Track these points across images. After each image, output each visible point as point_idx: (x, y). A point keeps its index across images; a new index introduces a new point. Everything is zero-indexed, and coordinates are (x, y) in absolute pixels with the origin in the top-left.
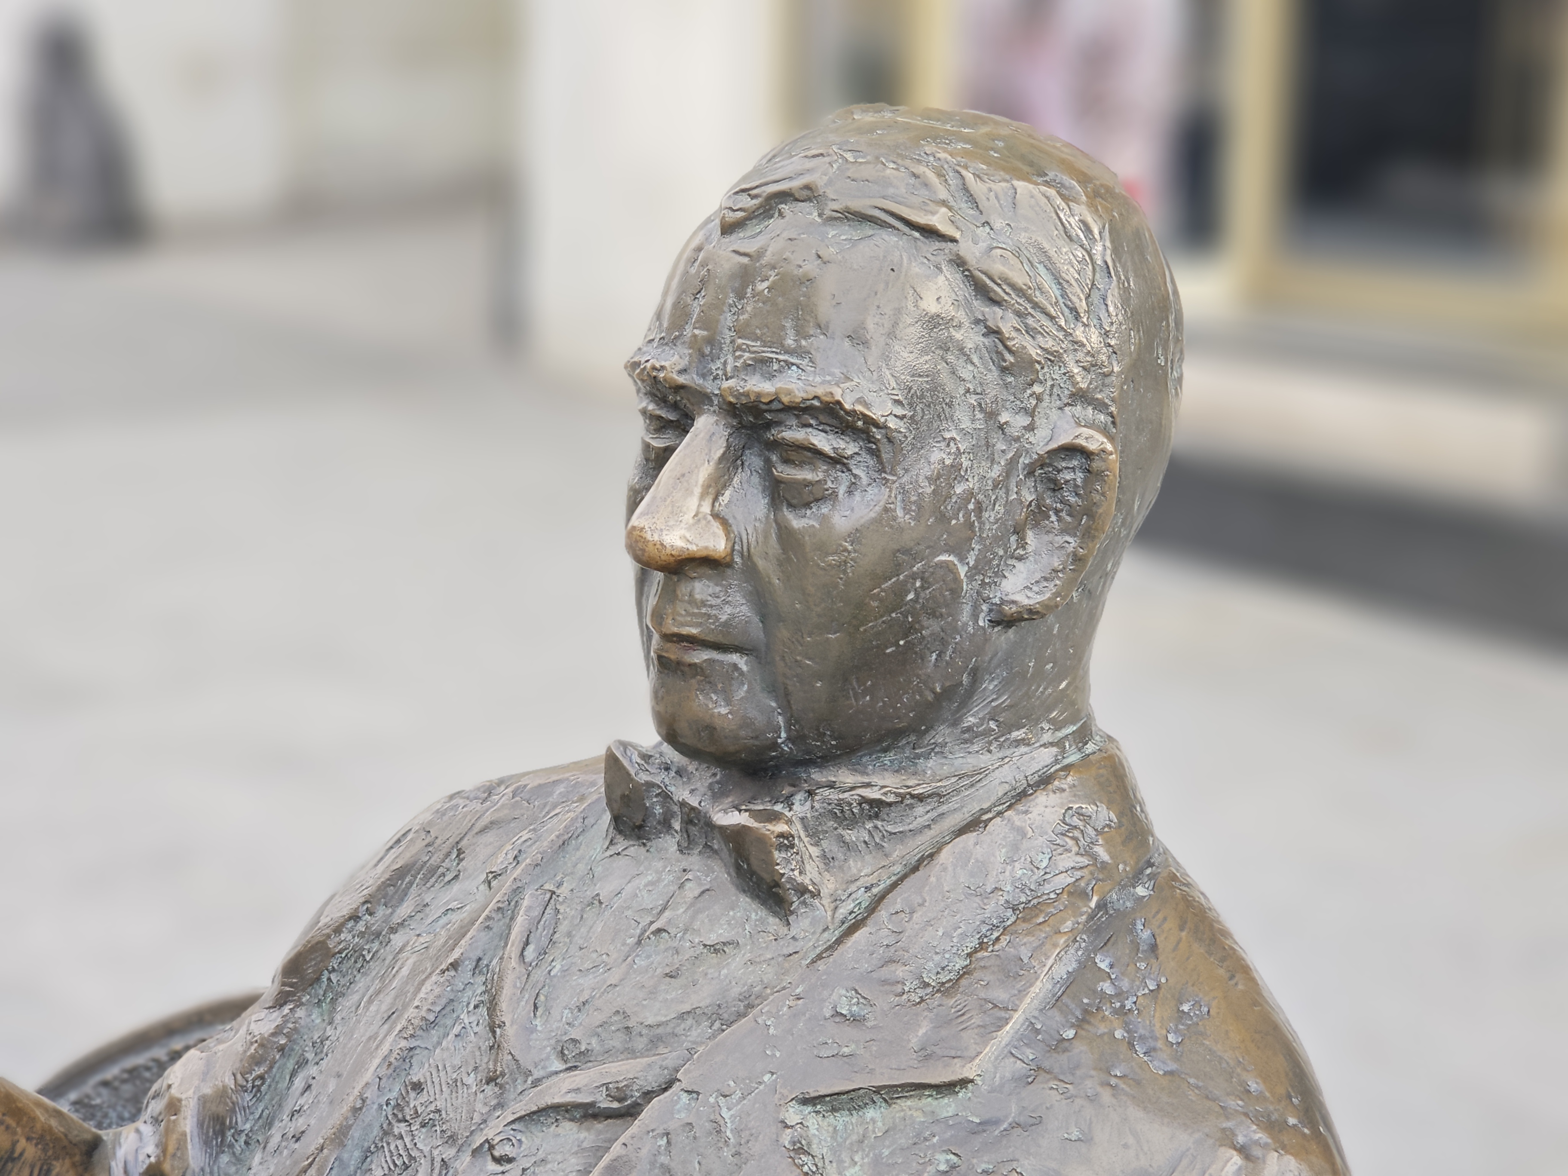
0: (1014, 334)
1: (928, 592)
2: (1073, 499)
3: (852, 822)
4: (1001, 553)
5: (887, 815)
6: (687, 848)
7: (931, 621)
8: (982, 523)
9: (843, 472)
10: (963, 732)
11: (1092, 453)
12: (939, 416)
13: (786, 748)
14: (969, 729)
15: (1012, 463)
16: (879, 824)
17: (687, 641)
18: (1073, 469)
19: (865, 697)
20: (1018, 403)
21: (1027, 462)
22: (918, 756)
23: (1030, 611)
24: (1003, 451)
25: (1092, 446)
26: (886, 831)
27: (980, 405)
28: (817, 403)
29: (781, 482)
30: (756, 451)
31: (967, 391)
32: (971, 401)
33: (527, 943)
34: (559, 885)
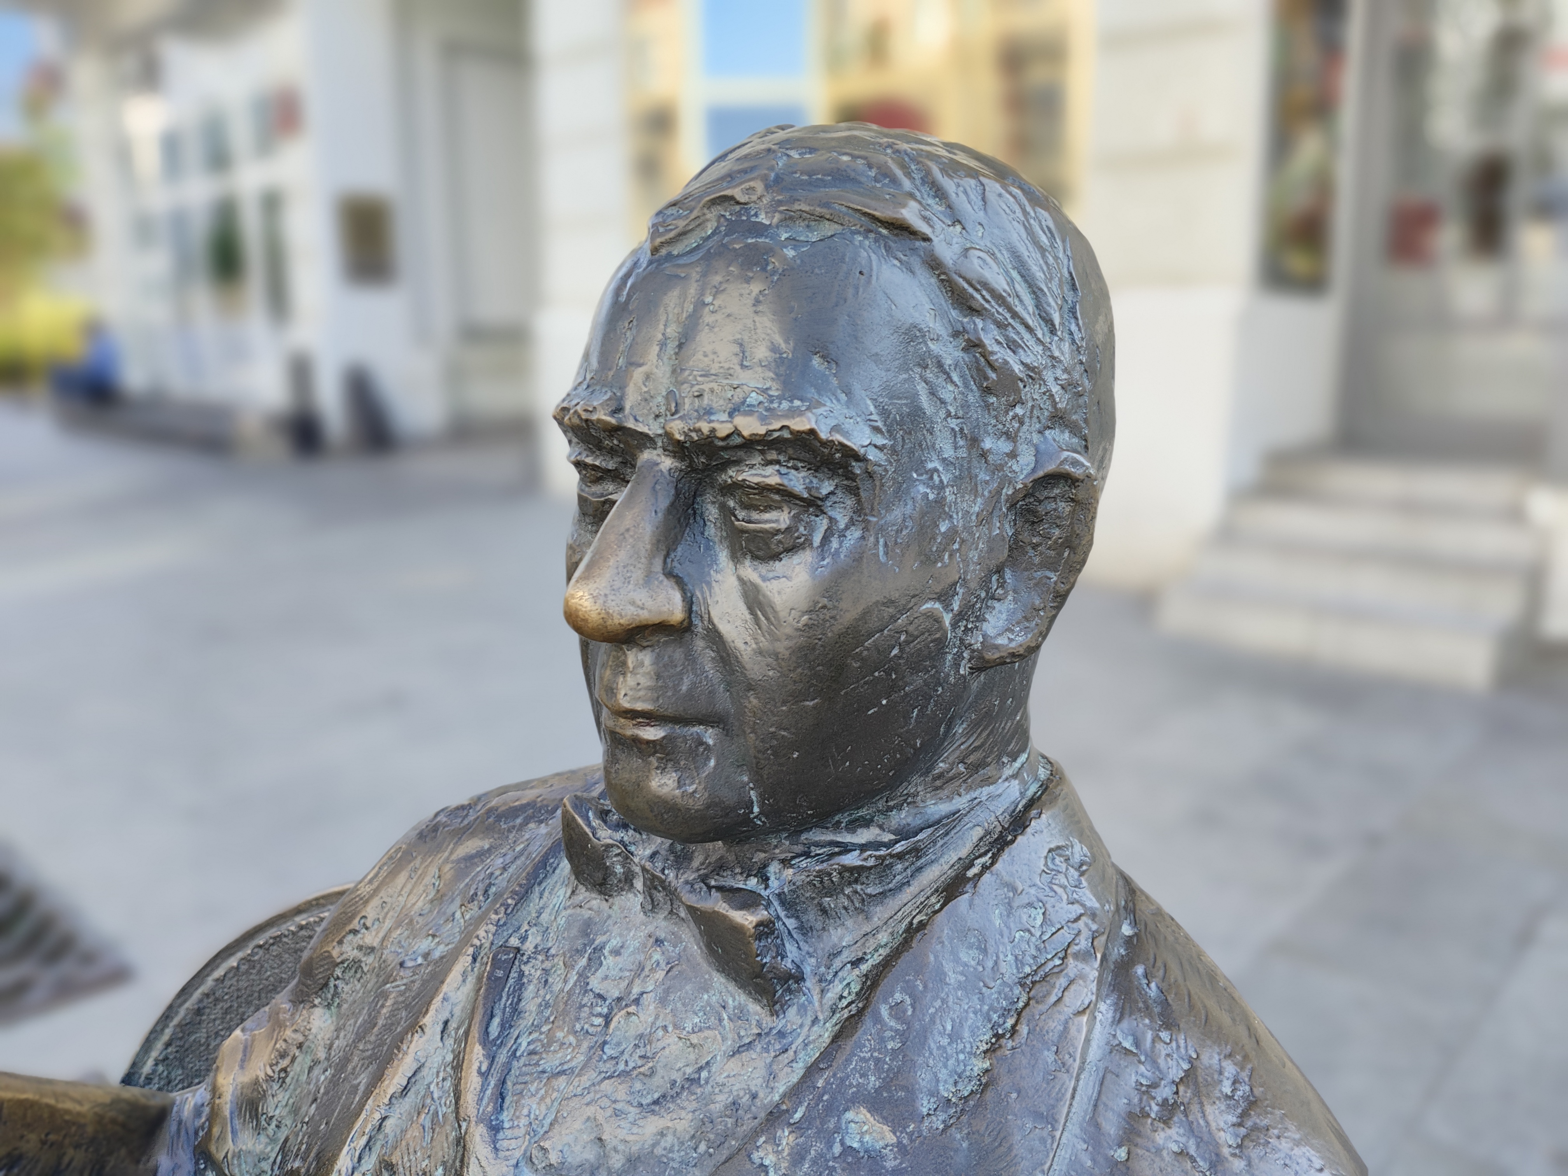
1: (912, 645)
2: (1053, 532)
4: (983, 595)
6: (652, 911)
7: (914, 677)
8: (966, 564)
10: (935, 779)
12: (920, 445)
15: (996, 494)
18: (1056, 498)
19: (844, 764)
25: (1076, 470)
28: (786, 435)
29: (743, 531)
30: (709, 497)
31: (949, 414)
32: (952, 426)
33: (492, 1016)
34: (524, 939)
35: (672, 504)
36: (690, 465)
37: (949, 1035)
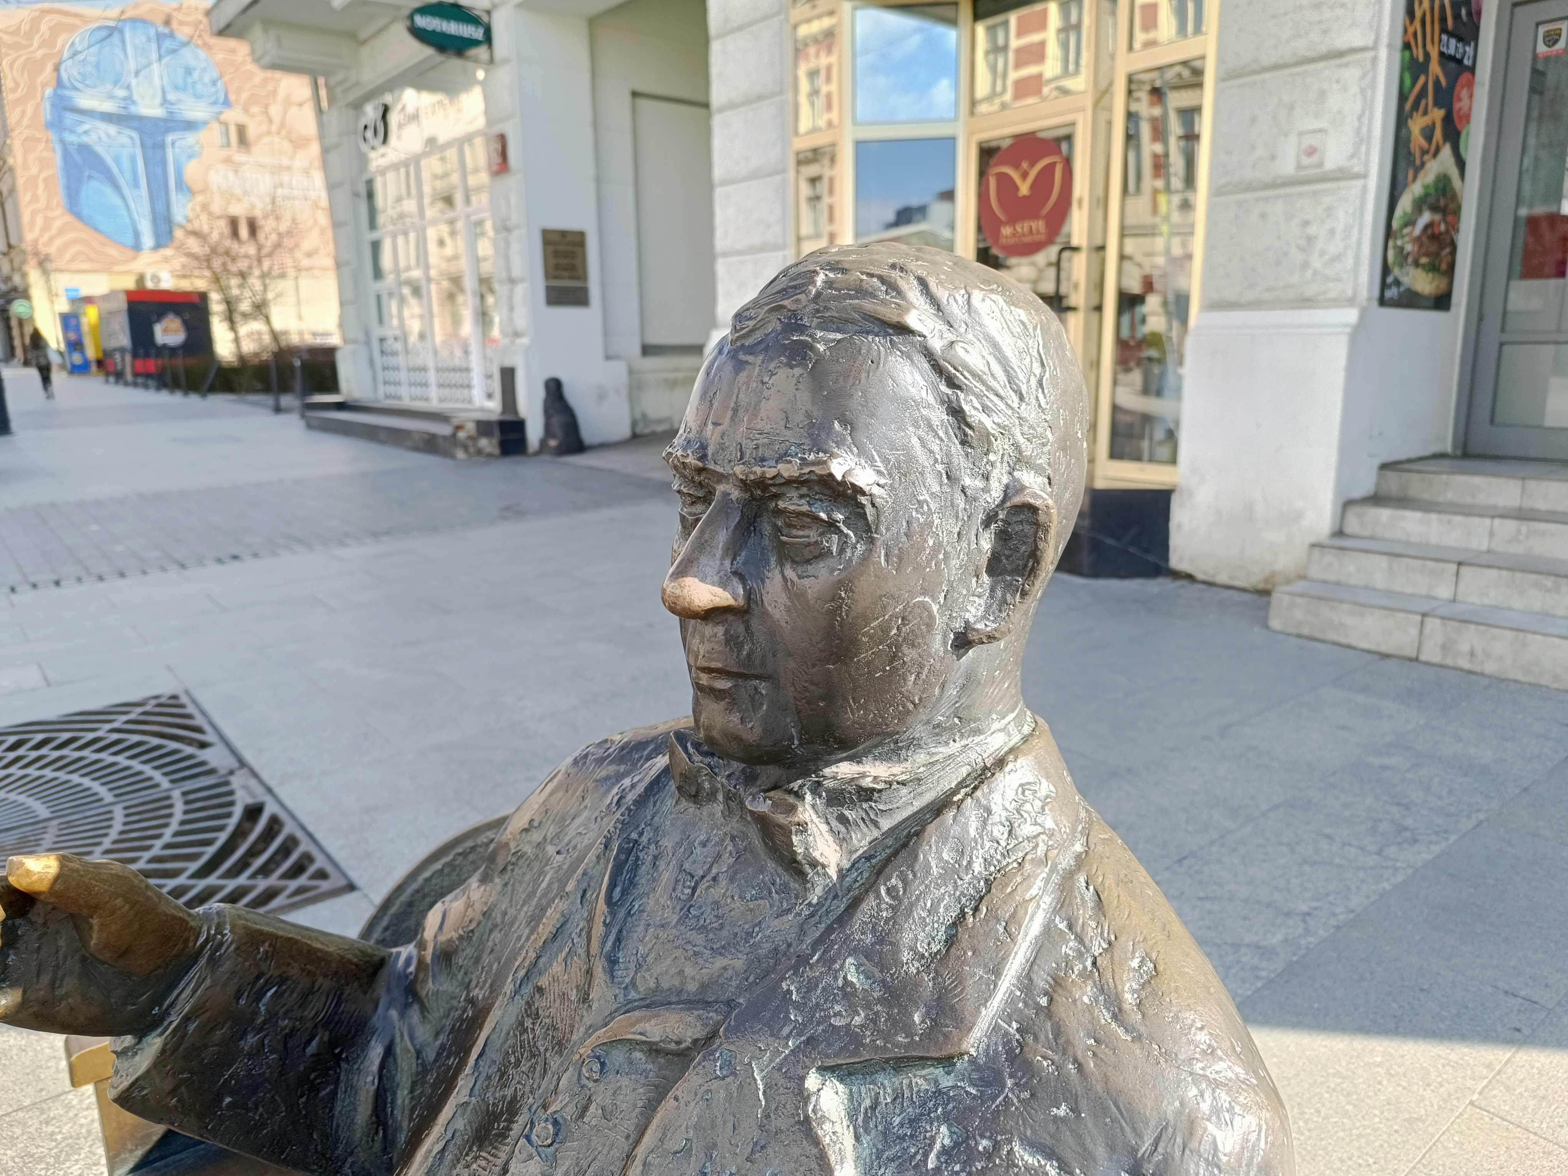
1: (907, 627)
3: (852, 804)
4: (965, 592)
5: (879, 798)
6: (729, 815)
7: (910, 650)
9: (836, 533)
11: (1038, 509)
13: (799, 751)
16: (873, 805)
19: (859, 711)
21: (985, 518)
22: (901, 749)
23: (989, 637)
24: (965, 510)
25: (1039, 503)
26: (878, 809)
28: (814, 478)
29: (785, 543)
30: (765, 518)
31: (936, 461)
32: (939, 469)
33: (615, 886)
34: (641, 834)
35: (739, 523)
36: (752, 495)
37: (929, 911)
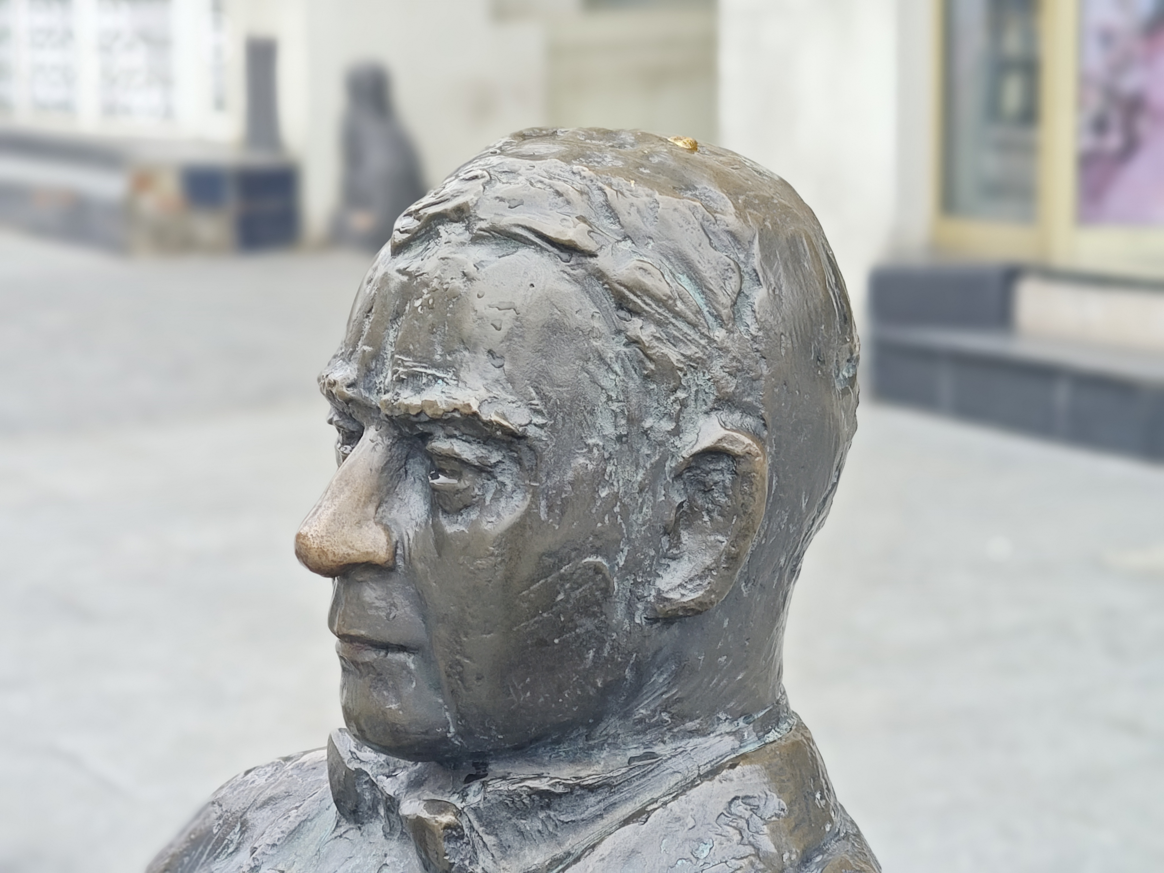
0: (655, 343)
1: (577, 592)
2: (723, 500)
3: (524, 812)
4: (652, 553)
5: (559, 805)
6: (390, 834)
7: (583, 621)
8: (629, 525)
9: (489, 480)
10: (635, 724)
11: (738, 456)
12: (581, 424)
13: (456, 742)
14: (641, 721)
15: (659, 465)
16: (552, 813)
17: (359, 642)
18: (722, 471)
19: (525, 693)
20: (662, 409)
21: (673, 465)
22: (592, 748)
23: (685, 609)
24: (648, 455)
25: (738, 449)
26: (560, 821)
27: (622, 411)
28: (459, 416)
29: (435, 489)
30: (418, 460)
32: (613, 408)
34: (290, 865)
35: (385, 465)
36: (401, 434)
